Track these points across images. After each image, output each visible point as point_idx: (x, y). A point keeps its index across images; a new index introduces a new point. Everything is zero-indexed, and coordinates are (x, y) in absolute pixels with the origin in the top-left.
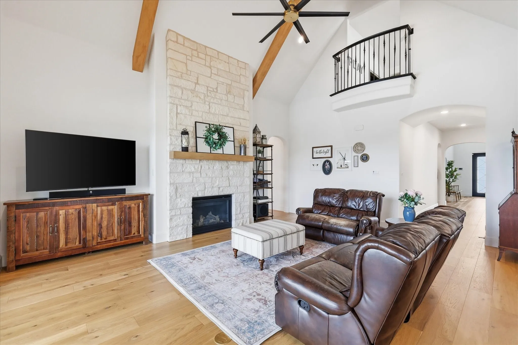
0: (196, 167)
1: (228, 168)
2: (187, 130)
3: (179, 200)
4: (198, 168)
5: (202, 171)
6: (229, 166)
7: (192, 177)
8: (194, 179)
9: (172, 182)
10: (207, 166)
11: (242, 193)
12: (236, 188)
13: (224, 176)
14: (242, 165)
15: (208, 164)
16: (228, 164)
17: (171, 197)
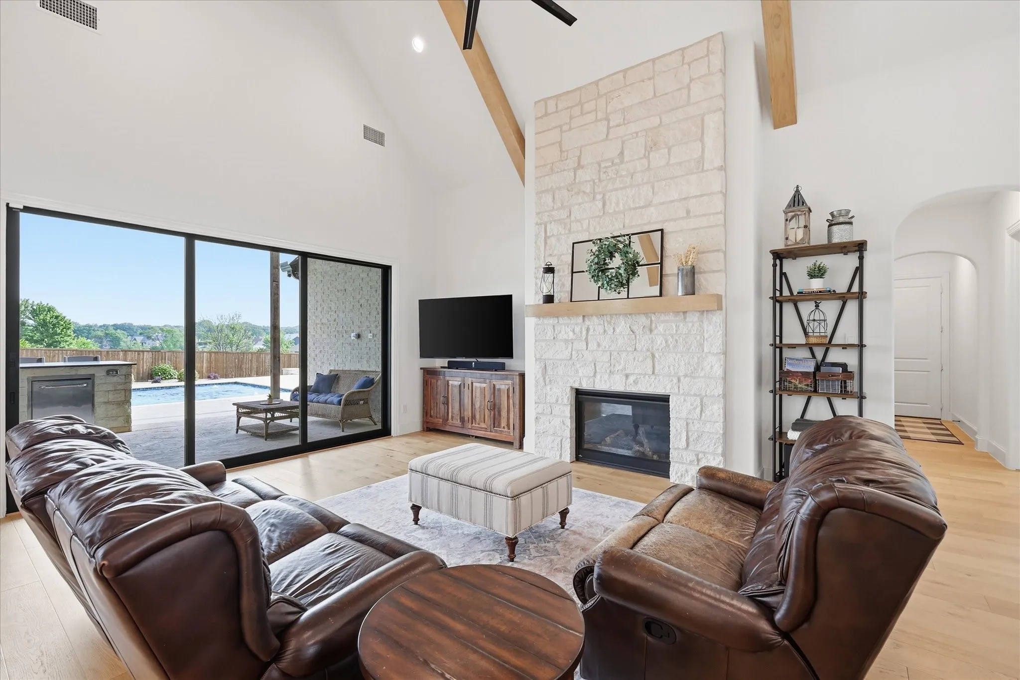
0: (577, 329)
1: (651, 331)
2: (551, 265)
3: (548, 388)
4: (581, 332)
5: (589, 337)
6: (654, 325)
7: (570, 347)
8: (573, 352)
9: (538, 356)
10: (600, 326)
11: (695, 395)
12: (675, 381)
13: (639, 349)
14: (696, 319)
15: (602, 323)
16: (651, 321)
17: (537, 381)
